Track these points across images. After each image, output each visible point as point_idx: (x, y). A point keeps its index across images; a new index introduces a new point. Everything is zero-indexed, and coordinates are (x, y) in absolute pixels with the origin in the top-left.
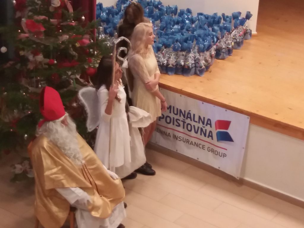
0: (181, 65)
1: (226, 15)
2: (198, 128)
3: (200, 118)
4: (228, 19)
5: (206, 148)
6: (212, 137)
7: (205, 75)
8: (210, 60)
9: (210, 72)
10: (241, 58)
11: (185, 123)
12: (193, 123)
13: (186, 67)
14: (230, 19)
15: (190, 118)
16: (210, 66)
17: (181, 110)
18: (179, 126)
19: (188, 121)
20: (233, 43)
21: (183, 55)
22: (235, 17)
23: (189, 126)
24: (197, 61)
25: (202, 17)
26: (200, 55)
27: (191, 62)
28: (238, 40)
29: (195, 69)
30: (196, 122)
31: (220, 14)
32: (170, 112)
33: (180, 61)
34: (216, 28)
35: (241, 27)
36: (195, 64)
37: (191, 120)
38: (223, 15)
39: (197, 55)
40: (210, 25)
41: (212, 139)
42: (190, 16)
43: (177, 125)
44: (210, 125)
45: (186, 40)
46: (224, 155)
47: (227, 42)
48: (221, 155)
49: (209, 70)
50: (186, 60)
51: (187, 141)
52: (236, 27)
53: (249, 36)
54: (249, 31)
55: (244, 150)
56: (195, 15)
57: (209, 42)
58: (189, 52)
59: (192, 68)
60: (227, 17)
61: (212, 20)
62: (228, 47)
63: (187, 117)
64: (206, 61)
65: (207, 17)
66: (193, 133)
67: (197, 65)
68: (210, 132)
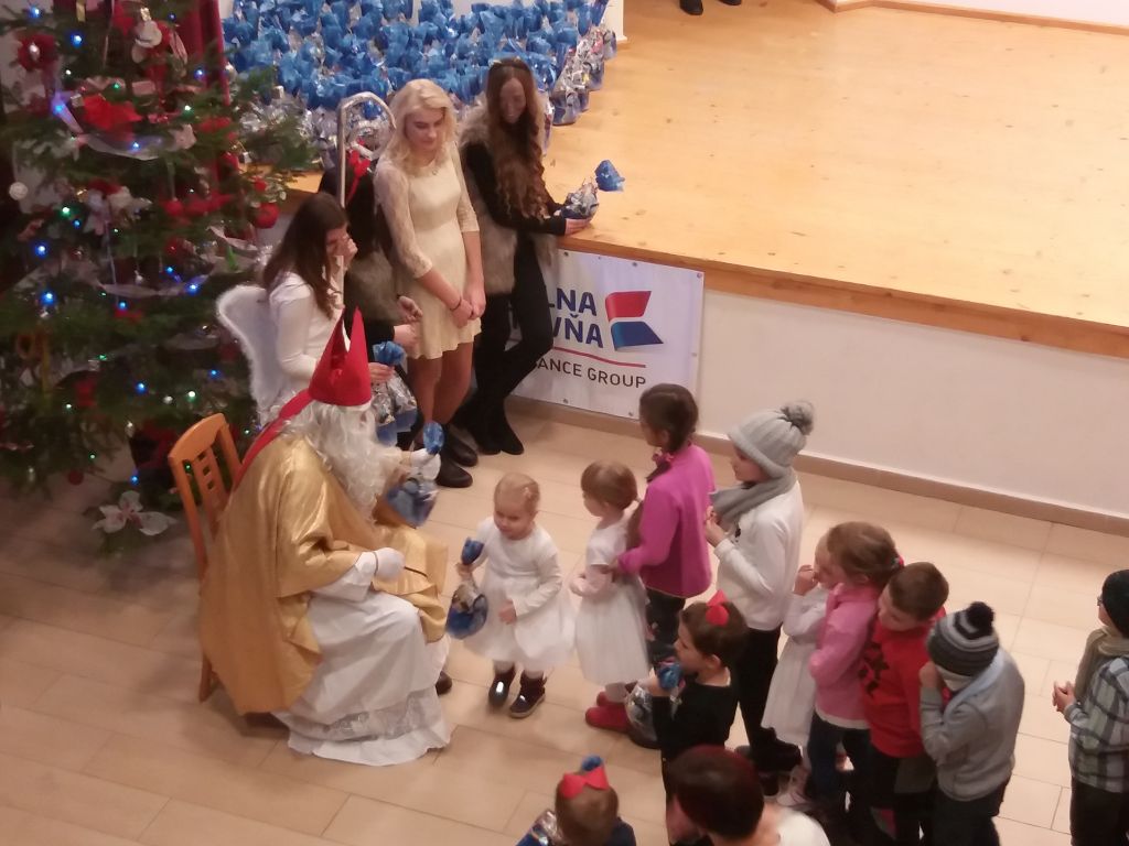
3: (561, 294)
4: (557, 11)
5: (584, 372)
6: (598, 339)
10: (614, 114)
20: (587, 78)
28: (594, 65)
34: (536, 40)
35: (594, 29)
41: (600, 345)
42: (454, 17)
44: (592, 307)
46: (639, 381)
47: (573, 76)
52: (584, 31)
53: (611, 48)
54: (609, 36)
55: (696, 360)
62: (576, 89)
68: (594, 327)
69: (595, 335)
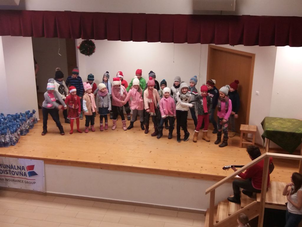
0: (3, 142)
1: (22, 113)
2: (18, 172)
3: (18, 167)
4: (24, 115)
5: (24, 182)
6: (26, 175)
7: (17, 145)
8: (18, 137)
9: (19, 143)
10: (34, 133)
11: (10, 171)
12: (15, 170)
13: (6, 142)
14: (25, 115)
15: (13, 168)
16: (19, 140)
17: (7, 165)
18: (8, 173)
19: (12, 170)
20: (28, 127)
21: (3, 137)
22: (27, 113)
23: (13, 173)
24: (11, 139)
25: (10, 116)
26: (12, 135)
27: (8, 139)
28: (31, 125)
29: (11, 143)
30: (17, 169)
31: (19, 113)
32: (1, 167)
33: (2, 140)
34: (18, 120)
35: (31, 118)
36: (10, 140)
37: (13, 169)
38: (21, 113)
39: (11, 135)
40: (15, 119)
41: (26, 176)
42: (3, 117)
43: (6, 174)
44: (24, 169)
45: (3, 129)
46: (35, 183)
47: (25, 126)
48: (32, 183)
49: (19, 142)
50: (5, 139)
51: (14, 180)
52: (29, 118)
53: (36, 122)
54: (36, 119)
55: (44, 178)
56: (6, 116)
57: (16, 128)
58: (6, 134)
59: (9, 142)
60: (23, 114)
61: (15, 117)
62: (26, 129)
63: (11, 168)
64: (16, 137)
65: (12, 116)
66: (16, 176)
67: (12, 140)
68: (25, 173)
69: (25, 175)
